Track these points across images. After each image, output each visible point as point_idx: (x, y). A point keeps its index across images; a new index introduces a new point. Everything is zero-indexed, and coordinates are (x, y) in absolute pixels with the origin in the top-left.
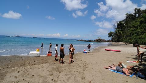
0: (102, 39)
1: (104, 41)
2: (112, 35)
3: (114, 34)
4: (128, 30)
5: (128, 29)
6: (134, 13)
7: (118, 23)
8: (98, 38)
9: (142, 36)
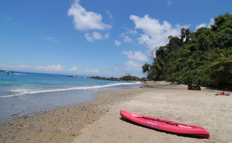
0: (133, 76)
1: (135, 79)
2: (148, 70)
3: (151, 68)
4: (174, 62)
5: (173, 60)
6: (181, 35)
7: (158, 49)
8: (126, 74)
9: (198, 70)
